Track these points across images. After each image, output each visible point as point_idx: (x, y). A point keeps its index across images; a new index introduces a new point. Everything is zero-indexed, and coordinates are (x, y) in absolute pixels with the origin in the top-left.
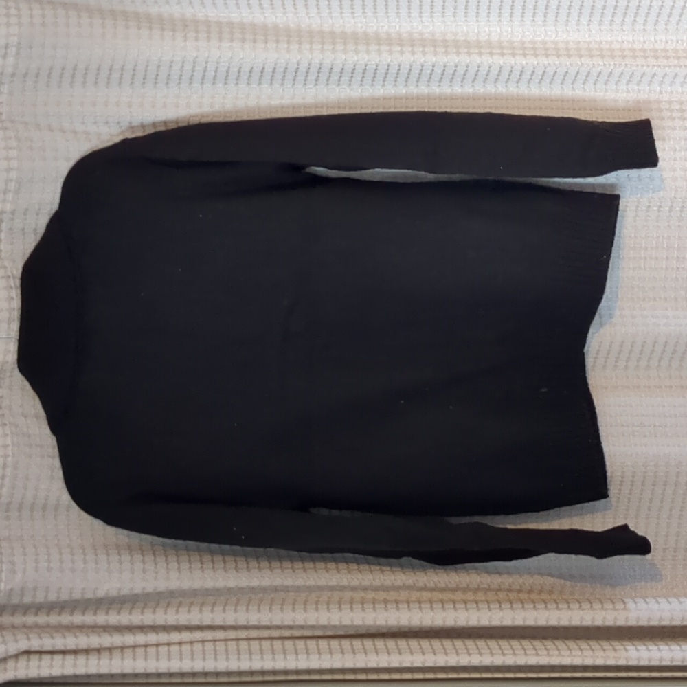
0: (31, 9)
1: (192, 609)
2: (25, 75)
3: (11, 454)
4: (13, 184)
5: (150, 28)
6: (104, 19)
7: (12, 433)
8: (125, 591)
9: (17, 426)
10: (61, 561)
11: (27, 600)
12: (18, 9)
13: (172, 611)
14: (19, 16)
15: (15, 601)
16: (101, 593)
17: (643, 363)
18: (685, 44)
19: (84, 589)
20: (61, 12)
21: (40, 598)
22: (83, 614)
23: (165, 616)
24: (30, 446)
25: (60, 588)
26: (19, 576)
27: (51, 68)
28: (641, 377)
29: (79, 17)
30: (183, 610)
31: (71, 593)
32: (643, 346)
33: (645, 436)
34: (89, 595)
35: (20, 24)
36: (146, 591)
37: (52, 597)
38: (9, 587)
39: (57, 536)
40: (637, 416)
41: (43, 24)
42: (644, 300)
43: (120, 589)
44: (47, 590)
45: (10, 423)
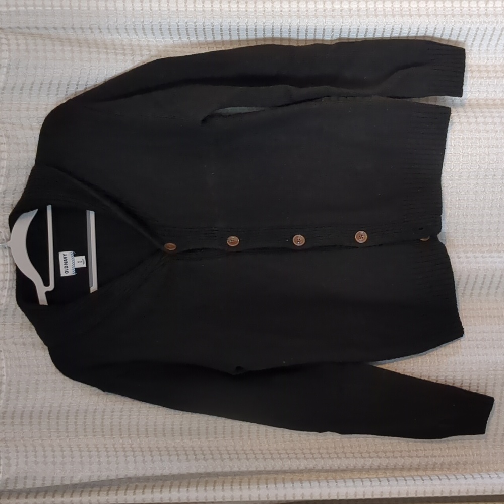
0: (17, 40)
1: (146, 491)
2: (13, 88)
3: (5, 374)
4: (4, 170)
5: (107, 53)
6: (73, 46)
7: (6, 358)
8: (95, 479)
9: (9, 352)
10: (45, 456)
11: (20, 486)
12: (8, 40)
13: (130, 493)
14: (9, 45)
15: (10, 487)
16: (76, 480)
17: (484, 291)
18: (502, 61)
19: (62, 477)
20: (39, 41)
21: (29, 485)
22: (62, 497)
23: (125, 497)
24: (20, 367)
25: (45, 477)
26: (13, 468)
27: (33, 84)
28: (483, 302)
29: (54, 45)
30: (139, 491)
31: (53, 481)
32: (484, 278)
33: (486, 348)
34: (67, 482)
35: (9, 51)
36: (110, 478)
37: (39, 484)
38: (6, 477)
39: (41, 437)
40: (480, 333)
41: (27, 51)
42: (482, 246)
43: (90, 477)
44: (35, 478)
45: (4, 350)
